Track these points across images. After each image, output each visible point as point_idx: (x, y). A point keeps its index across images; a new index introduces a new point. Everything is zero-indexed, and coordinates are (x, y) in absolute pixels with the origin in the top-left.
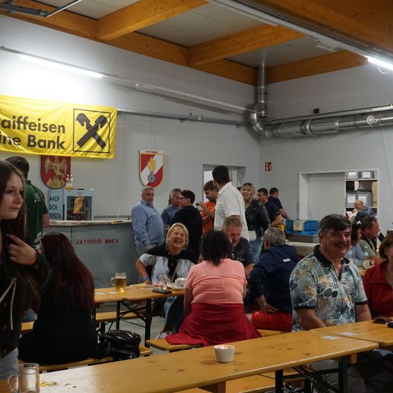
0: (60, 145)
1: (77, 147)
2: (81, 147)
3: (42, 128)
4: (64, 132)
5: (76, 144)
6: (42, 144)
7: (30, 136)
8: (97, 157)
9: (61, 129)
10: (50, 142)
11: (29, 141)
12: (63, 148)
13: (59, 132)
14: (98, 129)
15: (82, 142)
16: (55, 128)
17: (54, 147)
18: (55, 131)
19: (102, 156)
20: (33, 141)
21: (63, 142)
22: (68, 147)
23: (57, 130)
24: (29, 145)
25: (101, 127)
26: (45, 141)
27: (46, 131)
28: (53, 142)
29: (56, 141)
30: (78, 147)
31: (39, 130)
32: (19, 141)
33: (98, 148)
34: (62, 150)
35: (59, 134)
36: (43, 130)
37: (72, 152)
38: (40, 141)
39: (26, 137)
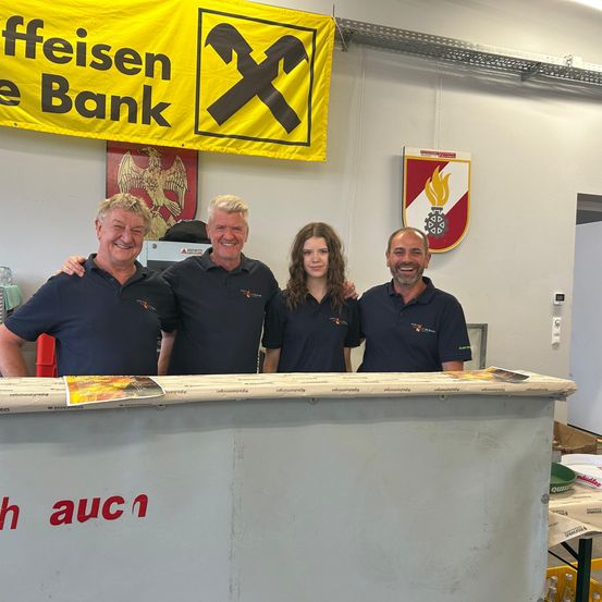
0: (154, 114)
1: (208, 123)
2: (220, 122)
3: (90, 57)
4: (166, 75)
5: (204, 114)
6: (91, 105)
7: (47, 79)
8: (271, 155)
9: (158, 65)
10: (116, 101)
11: (47, 92)
12: (162, 122)
13: (150, 73)
14: (275, 75)
15: (225, 109)
16: (137, 60)
17: (132, 119)
18: (136, 71)
19: (287, 153)
20: (62, 93)
21: (163, 106)
22: (179, 122)
23: (143, 67)
24: (47, 107)
25: (287, 70)
26: (100, 99)
27: (106, 66)
28: (130, 101)
29: (138, 98)
30: (213, 122)
31: (81, 62)
32: (15, 91)
33: (276, 129)
34: (158, 129)
35: (148, 81)
36: (94, 65)
37: (193, 136)
38: (85, 96)
39: (37, 82)
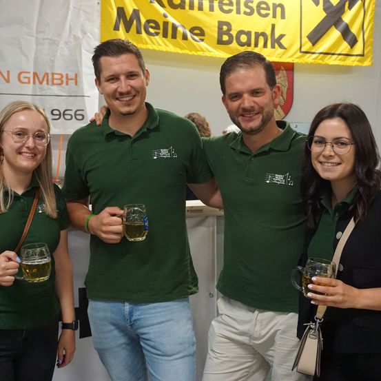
0: (277, 42)
1: (307, 45)
2: (314, 44)
3: (243, 8)
4: (283, 17)
5: (305, 39)
6: (244, 38)
7: (221, 24)
8: (341, 63)
9: (279, 10)
10: (257, 35)
11: (220, 32)
12: (281, 46)
13: (274, 16)
14: (343, 12)
16: (268, 8)
17: (265, 46)
18: (267, 15)
19: (351, 61)
20: (228, 33)
21: (282, 36)
22: (291, 45)
23: (271, 12)
24: (220, 42)
25: (350, 8)
26: (248, 34)
27: (251, 14)
28: (263, 34)
29: (268, 32)
30: (310, 44)
31: (238, 12)
32: (202, 33)
33: (344, 46)
34: (281, 51)
35: (274, 21)
36: (245, 13)
37: (299, 54)
38: (241, 32)
39: (214, 26)
